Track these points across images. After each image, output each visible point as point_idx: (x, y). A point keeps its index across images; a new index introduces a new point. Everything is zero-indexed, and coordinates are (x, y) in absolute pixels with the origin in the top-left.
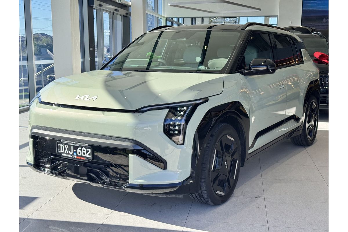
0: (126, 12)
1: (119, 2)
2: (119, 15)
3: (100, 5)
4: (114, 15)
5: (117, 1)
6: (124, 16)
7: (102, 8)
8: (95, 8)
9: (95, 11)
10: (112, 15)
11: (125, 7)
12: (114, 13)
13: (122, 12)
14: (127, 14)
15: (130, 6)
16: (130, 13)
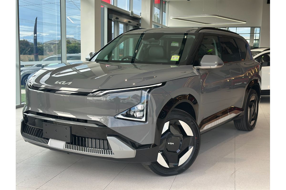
0: (137, 23)
1: (132, 16)
2: (131, 25)
3: (117, 18)
4: (127, 26)
5: (130, 15)
6: (135, 26)
7: (118, 20)
8: (113, 20)
9: (113, 23)
10: (126, 25)
11: (136, 19)
12: (127, 24)
13: (134, 23)
14: (138, 25)
15: (140, 19)
16: (140, 24)
